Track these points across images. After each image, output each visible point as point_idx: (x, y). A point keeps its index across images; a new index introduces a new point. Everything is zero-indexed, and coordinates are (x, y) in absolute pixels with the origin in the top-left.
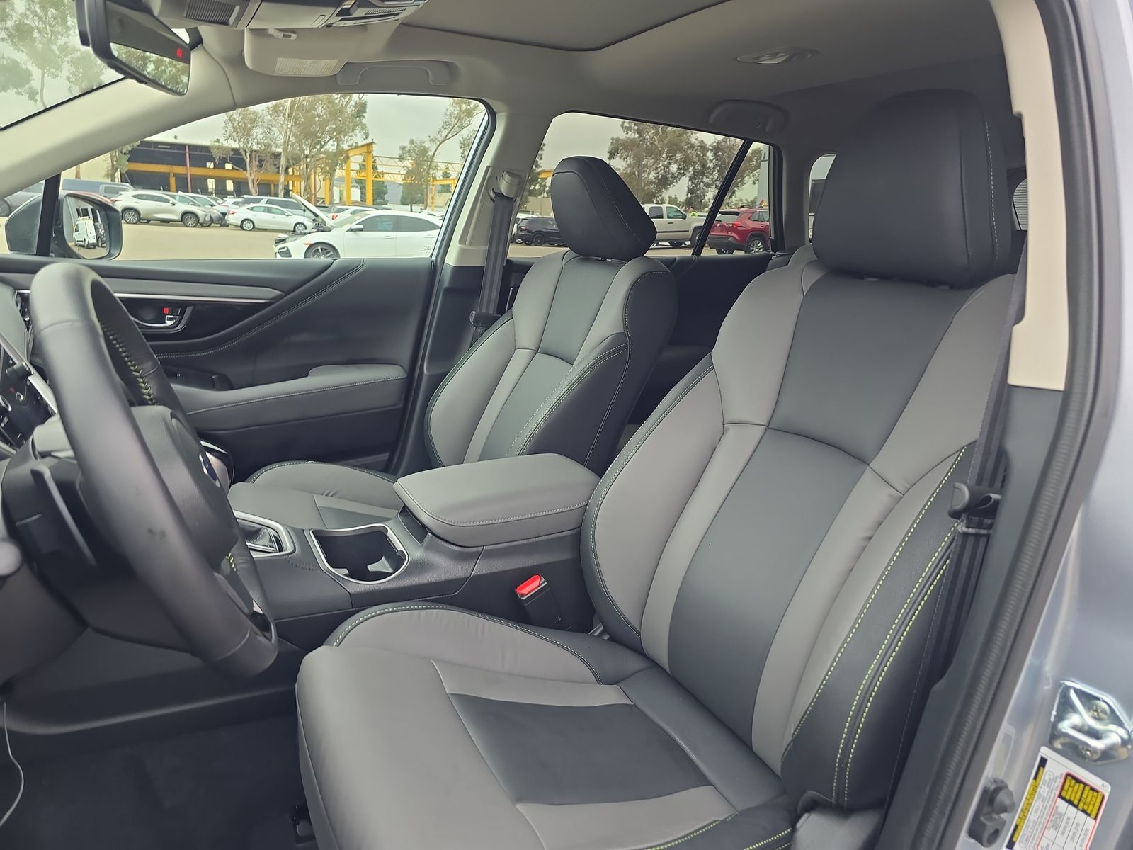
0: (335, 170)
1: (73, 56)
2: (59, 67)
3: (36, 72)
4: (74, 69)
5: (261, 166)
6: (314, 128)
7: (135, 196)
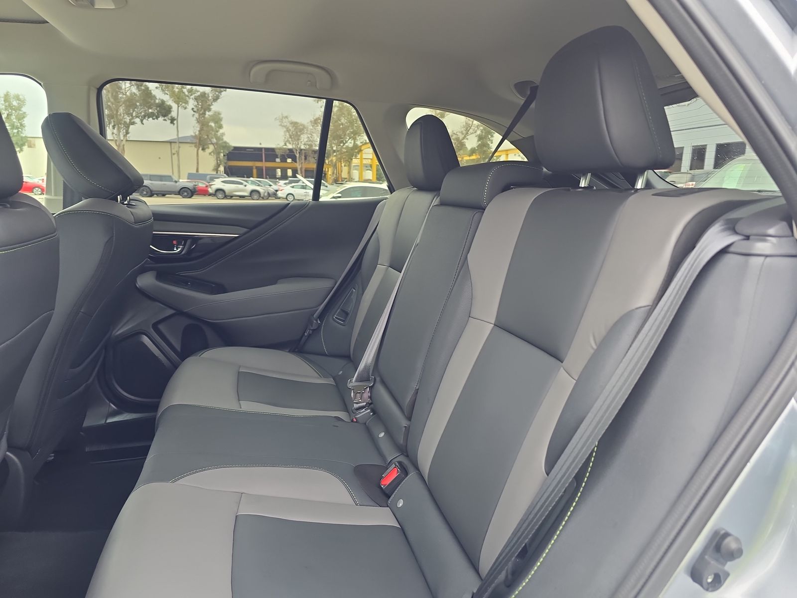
0: (352, 159)
1: (196, 95)
2: (187, 102)
3: (174, 106)
4: (196, 103)
5: (306, 159)
6: (340, 132)
7: (223, 182)
